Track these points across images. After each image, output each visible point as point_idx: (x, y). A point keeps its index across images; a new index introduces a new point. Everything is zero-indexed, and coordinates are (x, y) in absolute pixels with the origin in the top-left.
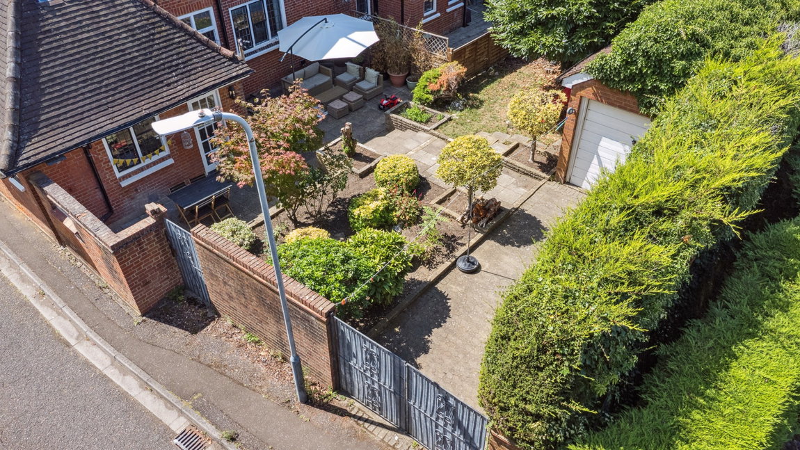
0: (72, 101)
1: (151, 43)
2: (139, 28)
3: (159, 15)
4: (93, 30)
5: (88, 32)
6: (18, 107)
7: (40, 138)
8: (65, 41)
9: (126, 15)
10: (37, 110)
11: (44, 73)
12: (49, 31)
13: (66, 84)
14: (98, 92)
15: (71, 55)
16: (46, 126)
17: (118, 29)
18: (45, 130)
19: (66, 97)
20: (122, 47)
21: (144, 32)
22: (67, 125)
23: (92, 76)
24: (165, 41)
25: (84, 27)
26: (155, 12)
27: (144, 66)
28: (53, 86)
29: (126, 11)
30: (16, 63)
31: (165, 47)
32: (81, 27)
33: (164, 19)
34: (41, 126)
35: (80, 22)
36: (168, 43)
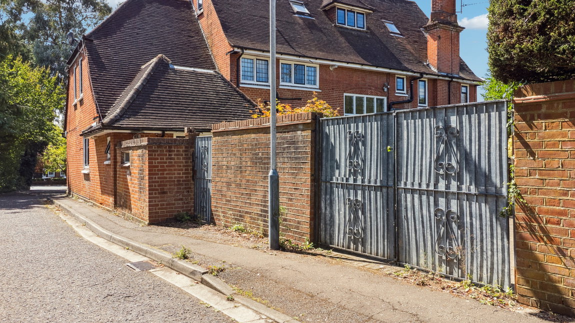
0: (165, 110)
1: (227, 101)
2: (222, 93)
3: (237, 92)
4: (194, 86)
5: (191, 85)
6: (131, 101)
7: (135, 119)
8: (175, 85)
9: (218, 86)
10: (142, 107)
11: (155, 93)
12: (169, 79)
13: (165, 102)
14: (183, 111)
15: (175, 91)
16: (142, 116)
17: (209, 89)
18: (141, 117)
19: (162, 107)
20: (208, 97)
21: (225, 95)
22: (156, 119)
23: (183, 103)
24: (236, 103)
25: (190, 83)
26: (235, 90)
27: (218, 109)
28: (158, 100)
29: (218, 84)
30: (142, 84)
31: (235, 106)
32: (188, 83)
33: (240, 95)
34: (139, 114)
35: (189, 80)
36: (238, 105)
